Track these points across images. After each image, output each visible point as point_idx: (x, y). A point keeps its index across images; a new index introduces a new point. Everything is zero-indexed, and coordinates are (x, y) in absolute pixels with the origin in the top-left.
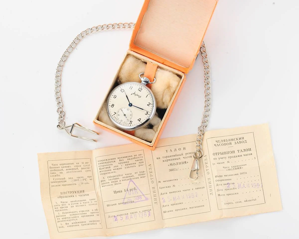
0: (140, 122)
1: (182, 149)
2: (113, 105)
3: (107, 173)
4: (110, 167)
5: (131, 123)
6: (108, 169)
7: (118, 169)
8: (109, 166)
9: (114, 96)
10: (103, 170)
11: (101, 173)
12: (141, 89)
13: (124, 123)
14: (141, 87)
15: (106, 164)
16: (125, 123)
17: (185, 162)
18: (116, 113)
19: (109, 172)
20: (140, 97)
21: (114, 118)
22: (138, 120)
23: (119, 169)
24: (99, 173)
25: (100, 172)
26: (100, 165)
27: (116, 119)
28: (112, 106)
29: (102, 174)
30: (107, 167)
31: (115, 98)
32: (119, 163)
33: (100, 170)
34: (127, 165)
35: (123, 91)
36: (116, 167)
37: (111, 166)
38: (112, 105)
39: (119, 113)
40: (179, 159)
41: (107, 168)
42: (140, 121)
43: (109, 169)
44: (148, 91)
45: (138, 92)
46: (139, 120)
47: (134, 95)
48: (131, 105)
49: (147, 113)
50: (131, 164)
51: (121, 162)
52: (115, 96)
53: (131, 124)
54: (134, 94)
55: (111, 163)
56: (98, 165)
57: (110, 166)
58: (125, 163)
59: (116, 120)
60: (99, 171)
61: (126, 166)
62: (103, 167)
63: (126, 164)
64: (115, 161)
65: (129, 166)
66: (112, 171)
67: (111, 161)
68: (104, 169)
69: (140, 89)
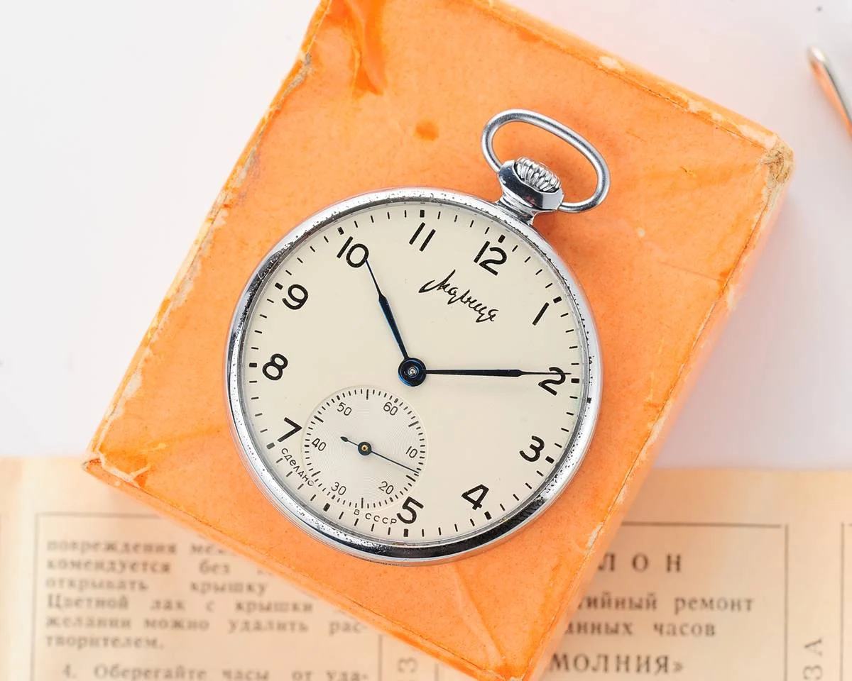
0: (480, 512)
1: (658, 562)
2: (278, 364)
3: (94, 642)
4: (124, 603)
5: (407, 515)
6: (107, 613)
7: (177, 624)
8: (116, 594)
9: (285, 289)
10: (73, 612)
11: (55, 631)
12: (500, 258)
13: (357, 512)
14: (502, 239)
15: (100, 576)
16: (364, 511)
17: (663, 665)
18: (298, 428)
19: (112, 633)
20: (485, 315)
21: (285, 467)
22: (465, 496)
23: (193, 625)
24: (43, 630)
25: (52, 622)
26: (57, 574)
27: (295, 475)
28: (273, 371)
29: (60, 641)
30: (105, 594)
31: (295, 304)
32: (194, 587)
33: (54, 612)
34: (251, 606)
35: (357, 256)
36: (168, 606)
37: (133, 595)
38: (272, 363)
39: (319, 431)
40: (622, 629)
41: (100, 603)
42: (477, 504)
43: (118, 614)
44: (551, 277)
45: (471, 279)
46: (475, 496)
47: (443, 296)
48: (413, 372)
49: (537, 450)
50: (281, 607)
51: (210, 578)
52: (298, 294)
53: (407, 526)
54: (443, 285)
55: (139, 576)
56: (45, 573)
57: (128, 592)
58: (236, 588)
59: (295, 480)
60: (44, 612)
61: (241, 616)
62: (73, 594)
63: (245, 597)
64: (166, 568)
65: (264, 617)
66: (137, 630)
67: (139, 557)
68: (84, 612)
69: (488, 255)
